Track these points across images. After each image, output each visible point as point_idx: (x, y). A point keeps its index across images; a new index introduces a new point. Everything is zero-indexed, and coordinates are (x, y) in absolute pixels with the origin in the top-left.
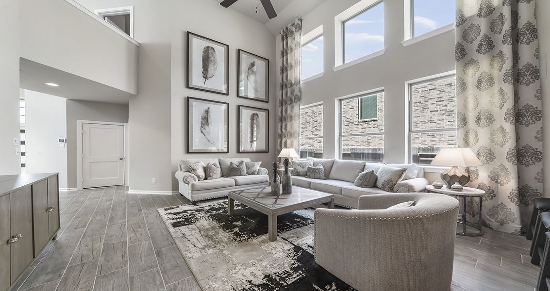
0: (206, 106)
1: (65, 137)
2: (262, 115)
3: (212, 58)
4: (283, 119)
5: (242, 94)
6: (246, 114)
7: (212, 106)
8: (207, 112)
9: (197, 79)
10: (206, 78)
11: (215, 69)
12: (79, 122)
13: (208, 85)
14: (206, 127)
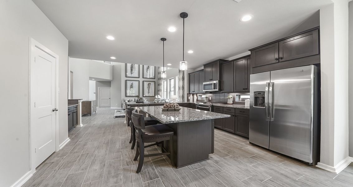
0: (131, 82)
1: (95, 92)
2: (153, 84)
3: (134, 67)
4: (159, 85)
5: (145, 77)
6: (146, 84)
7: (134, 82)
8: (132, 84)
9: (129, 74)
10: (132, 73)
11: (135, 70)
12: (99, 88)
13: (133, 75)
14: (132, 89)
